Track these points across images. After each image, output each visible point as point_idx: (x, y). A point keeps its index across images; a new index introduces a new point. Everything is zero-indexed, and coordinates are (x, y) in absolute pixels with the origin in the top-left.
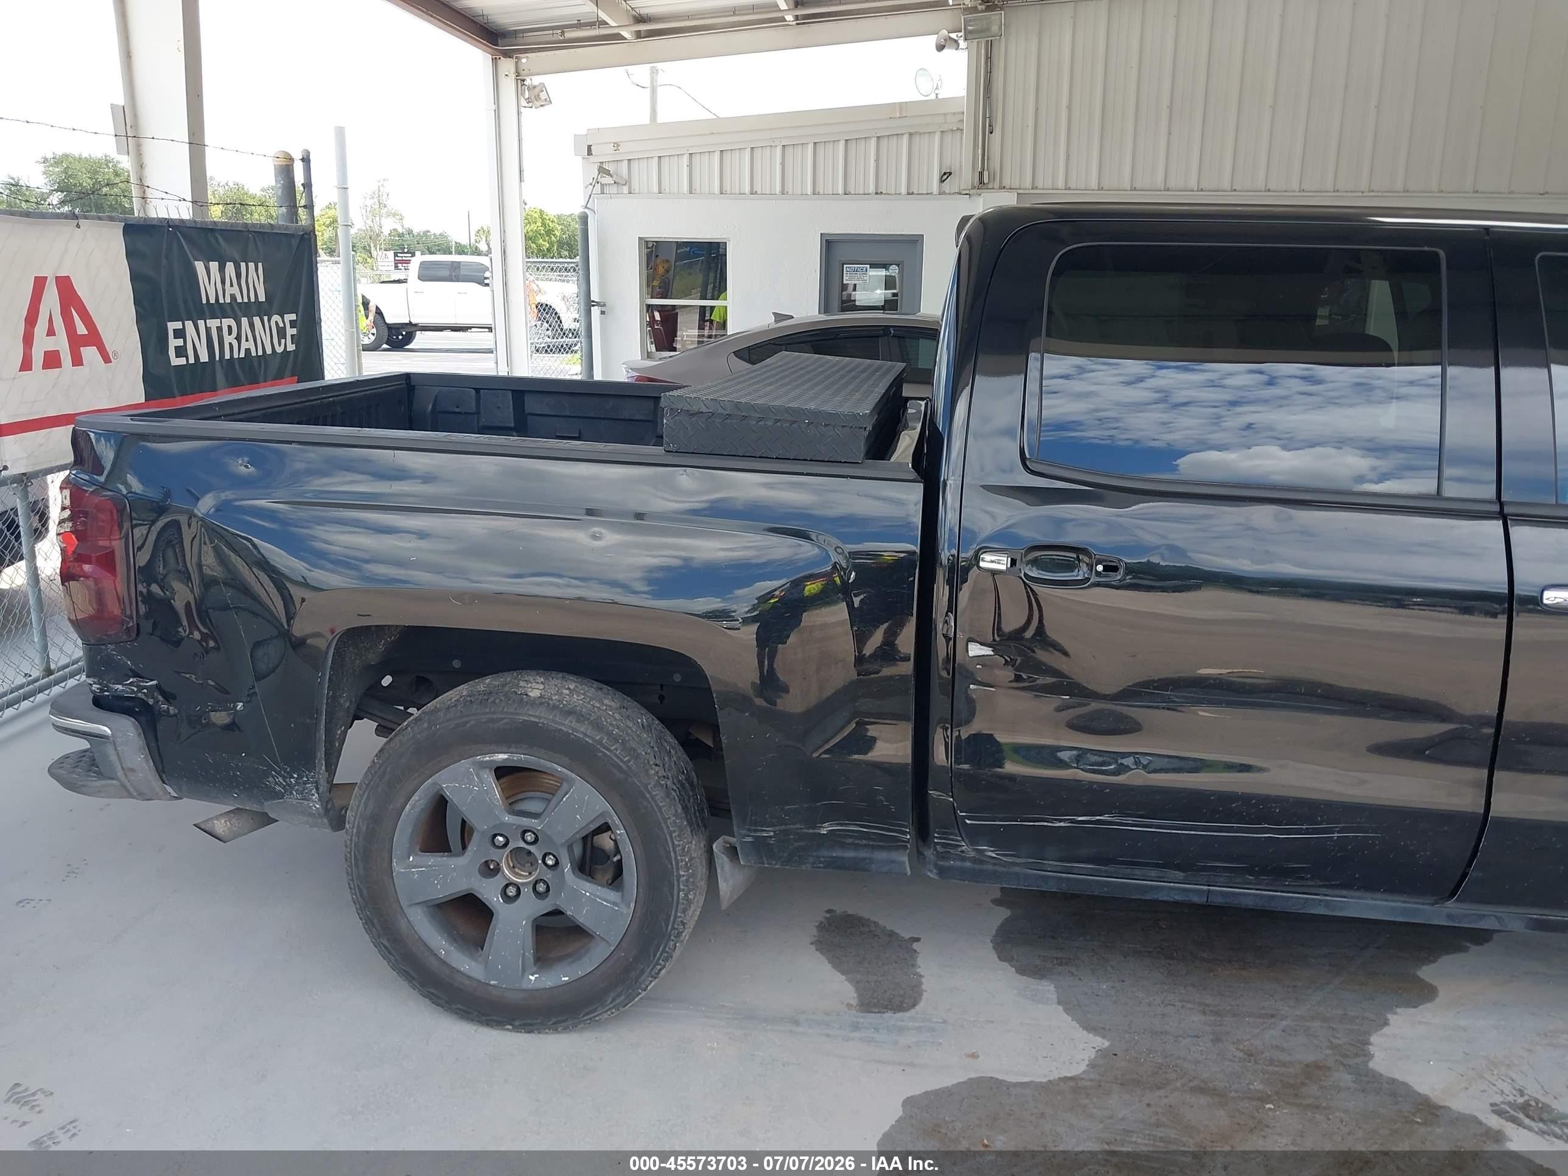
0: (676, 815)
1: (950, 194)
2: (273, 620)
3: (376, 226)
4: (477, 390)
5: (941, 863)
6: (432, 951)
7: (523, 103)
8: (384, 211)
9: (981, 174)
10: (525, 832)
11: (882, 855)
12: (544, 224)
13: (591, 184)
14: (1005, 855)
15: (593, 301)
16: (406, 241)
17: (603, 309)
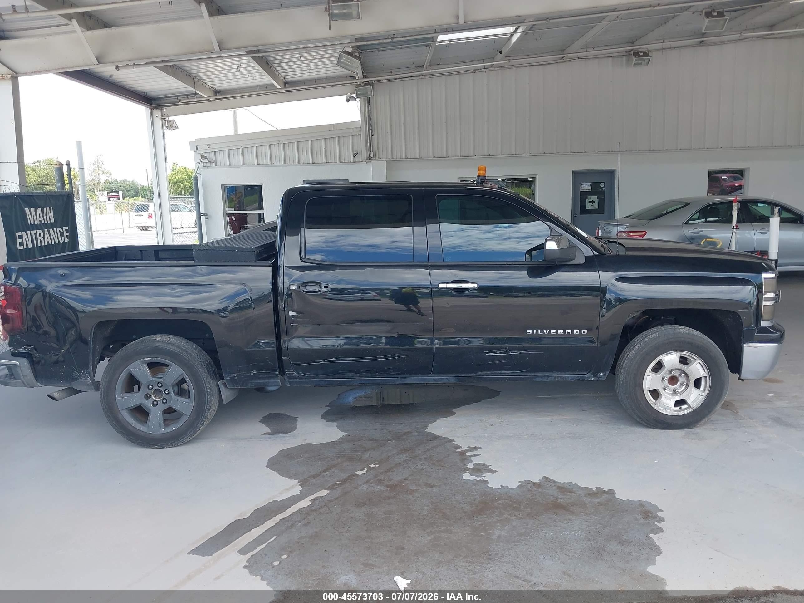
0: (205, 372)
1: (358, 162)
2: (72, 322)
3: (97, 179)
4: (141, 251)
5: (290, 380)
6: (130, 424)
7: (165, 128)
8: (100, 171)
9: (370, 153)
10: (159, 383)
11: (272, 380)
12: (187, 174)
13: (198, 163)
14: (308, 374)
15: (202, 214)
16: (113, 186)
17: (207, 217)
